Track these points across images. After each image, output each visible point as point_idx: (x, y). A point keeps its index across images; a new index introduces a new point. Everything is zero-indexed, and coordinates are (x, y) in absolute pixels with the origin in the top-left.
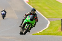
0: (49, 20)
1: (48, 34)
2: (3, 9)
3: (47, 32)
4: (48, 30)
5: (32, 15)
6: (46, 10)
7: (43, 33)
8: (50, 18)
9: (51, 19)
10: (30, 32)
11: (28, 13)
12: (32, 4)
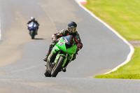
0: (133, 44)
1: (130, 77)
2: (32, 18)
3: (128, 71)
4: (129, 67)
5: (69, 36)
6: (126, 21)
7: (118, 74)
8: (135, 40)
9: (136, 42)
10: (65, 71)
11: (62, 31)
12: (93, 8)
